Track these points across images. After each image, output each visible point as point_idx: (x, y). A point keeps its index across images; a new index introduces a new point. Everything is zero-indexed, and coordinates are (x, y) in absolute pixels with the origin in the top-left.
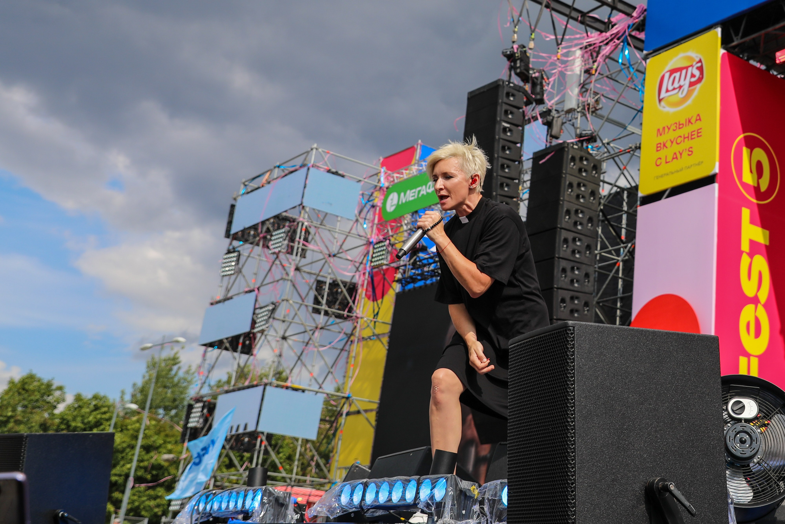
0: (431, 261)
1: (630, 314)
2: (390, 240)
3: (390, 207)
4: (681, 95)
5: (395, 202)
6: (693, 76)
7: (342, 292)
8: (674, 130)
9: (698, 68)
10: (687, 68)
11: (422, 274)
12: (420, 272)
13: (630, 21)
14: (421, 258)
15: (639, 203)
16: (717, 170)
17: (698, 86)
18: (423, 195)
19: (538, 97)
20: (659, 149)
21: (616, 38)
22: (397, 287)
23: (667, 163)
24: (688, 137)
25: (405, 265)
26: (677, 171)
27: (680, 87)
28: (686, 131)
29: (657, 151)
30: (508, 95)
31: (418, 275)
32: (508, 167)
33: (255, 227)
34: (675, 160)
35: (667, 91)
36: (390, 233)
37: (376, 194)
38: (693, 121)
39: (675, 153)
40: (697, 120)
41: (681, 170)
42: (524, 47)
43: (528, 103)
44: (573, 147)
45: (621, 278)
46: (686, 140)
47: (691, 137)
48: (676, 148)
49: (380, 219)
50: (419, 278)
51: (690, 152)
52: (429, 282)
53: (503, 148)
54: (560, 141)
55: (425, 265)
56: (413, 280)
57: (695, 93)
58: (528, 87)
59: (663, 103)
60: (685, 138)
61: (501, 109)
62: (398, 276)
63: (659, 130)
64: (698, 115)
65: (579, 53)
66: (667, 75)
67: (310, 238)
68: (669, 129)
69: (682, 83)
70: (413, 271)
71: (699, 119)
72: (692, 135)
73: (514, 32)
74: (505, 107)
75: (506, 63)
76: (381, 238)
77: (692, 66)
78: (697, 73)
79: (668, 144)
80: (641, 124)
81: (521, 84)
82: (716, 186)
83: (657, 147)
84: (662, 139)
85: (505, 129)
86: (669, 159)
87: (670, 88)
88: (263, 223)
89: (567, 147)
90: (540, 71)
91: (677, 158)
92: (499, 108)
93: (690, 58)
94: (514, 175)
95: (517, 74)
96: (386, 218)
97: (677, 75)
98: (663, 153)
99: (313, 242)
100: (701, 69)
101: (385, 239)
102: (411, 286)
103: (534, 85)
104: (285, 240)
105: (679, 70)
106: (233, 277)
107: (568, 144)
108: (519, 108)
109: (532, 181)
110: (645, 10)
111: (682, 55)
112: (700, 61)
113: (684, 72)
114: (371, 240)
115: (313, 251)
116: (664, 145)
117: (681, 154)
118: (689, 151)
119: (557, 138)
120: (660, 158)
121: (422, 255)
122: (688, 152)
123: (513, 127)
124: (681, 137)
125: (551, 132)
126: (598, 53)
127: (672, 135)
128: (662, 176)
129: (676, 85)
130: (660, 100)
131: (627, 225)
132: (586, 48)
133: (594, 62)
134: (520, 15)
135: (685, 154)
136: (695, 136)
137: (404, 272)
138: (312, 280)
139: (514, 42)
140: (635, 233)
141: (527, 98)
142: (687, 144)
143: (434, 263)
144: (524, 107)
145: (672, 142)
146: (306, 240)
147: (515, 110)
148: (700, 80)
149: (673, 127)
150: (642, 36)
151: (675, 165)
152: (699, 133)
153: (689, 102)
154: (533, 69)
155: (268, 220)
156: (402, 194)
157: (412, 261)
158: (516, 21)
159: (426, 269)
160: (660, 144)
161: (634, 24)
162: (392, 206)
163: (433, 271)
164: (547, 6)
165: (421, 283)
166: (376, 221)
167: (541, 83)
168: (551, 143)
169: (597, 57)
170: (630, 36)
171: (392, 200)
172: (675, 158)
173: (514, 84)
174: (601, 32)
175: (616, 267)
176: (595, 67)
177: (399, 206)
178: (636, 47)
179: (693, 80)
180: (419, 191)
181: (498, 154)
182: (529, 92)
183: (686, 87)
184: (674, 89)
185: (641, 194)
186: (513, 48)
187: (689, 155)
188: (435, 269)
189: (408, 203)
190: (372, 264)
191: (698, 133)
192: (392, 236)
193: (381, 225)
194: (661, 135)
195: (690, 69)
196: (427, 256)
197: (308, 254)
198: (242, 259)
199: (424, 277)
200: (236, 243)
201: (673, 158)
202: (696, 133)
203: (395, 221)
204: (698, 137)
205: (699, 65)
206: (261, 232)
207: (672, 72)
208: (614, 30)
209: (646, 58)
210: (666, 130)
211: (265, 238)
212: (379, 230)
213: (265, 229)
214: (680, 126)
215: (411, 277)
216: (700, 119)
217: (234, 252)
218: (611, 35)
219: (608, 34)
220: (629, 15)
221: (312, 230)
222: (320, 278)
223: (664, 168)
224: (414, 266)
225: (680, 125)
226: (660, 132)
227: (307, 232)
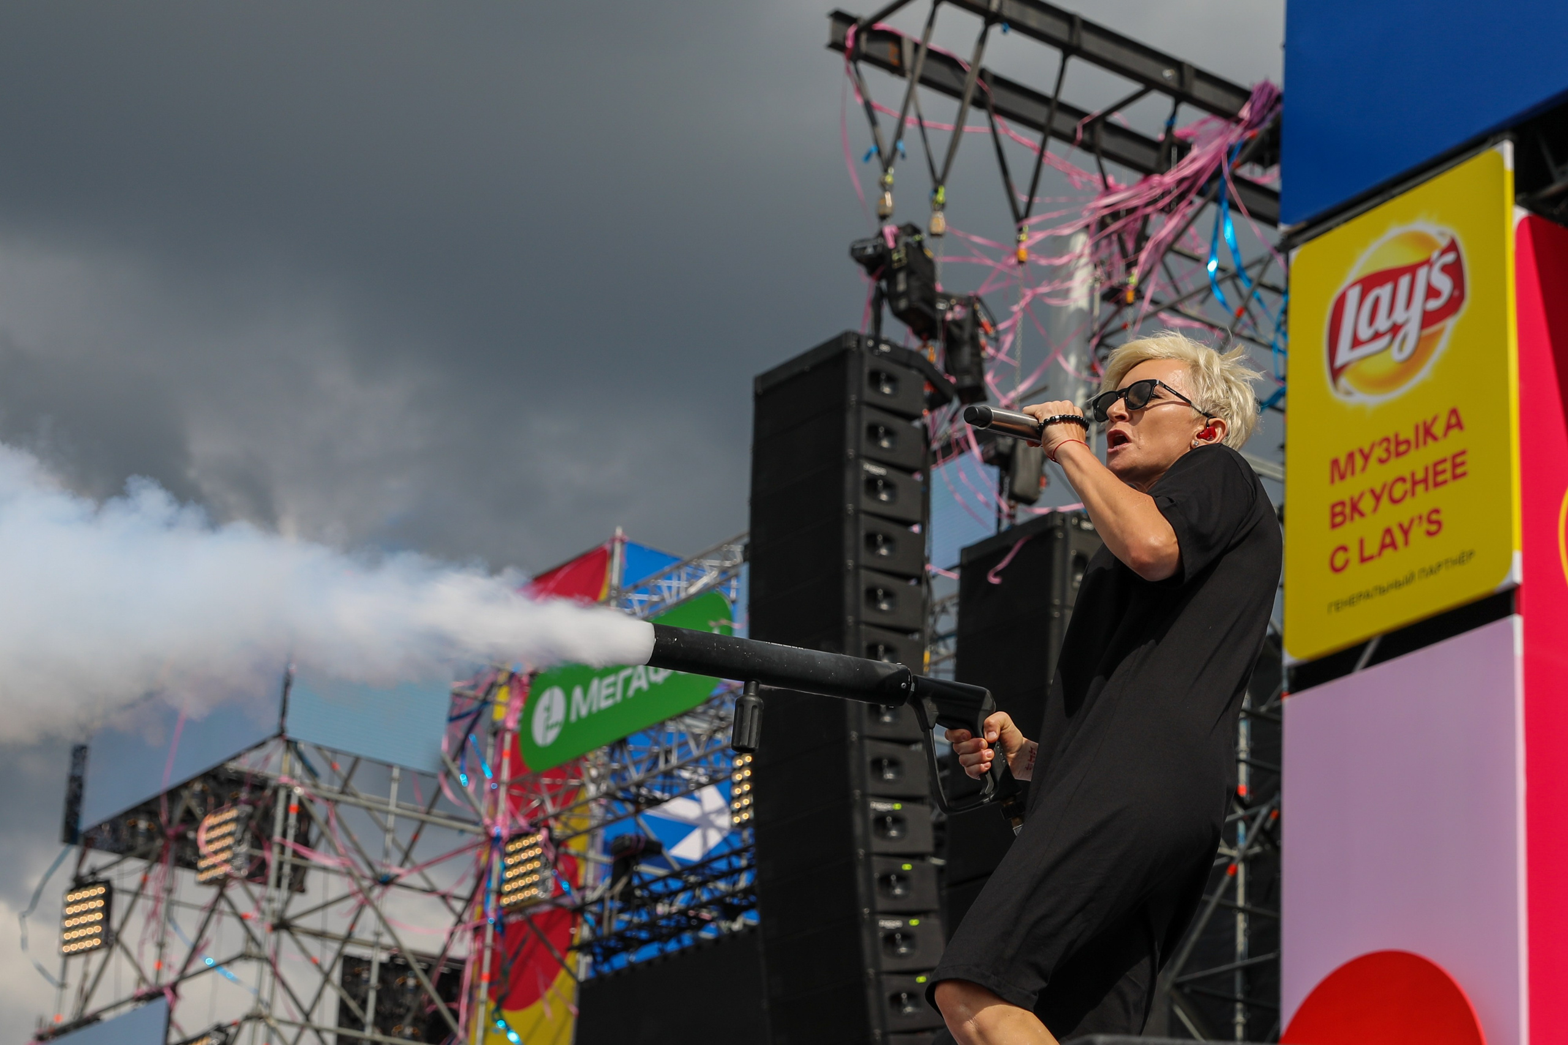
0: (675, 884)
1: (1274, 1013)
2: (550, 830)
3: (543, 734)
4: (1397, 355)
5: (558, 715)
6: (1432, 292)
7: (419, 987)
8: (1382, 461)
9: (1445, 269)
10: (1412, 270)
11: (651, 924)
12: (644, 918)
13: (1235, 135)
14: (647, 878)
15: (1285, 684)
16: (1517, 575)
17: (1450, 324)
18: (639, 690)
19: (968, 381)
20: (1339, 519)
21: (1195, 190)
22: (581, 964)
23: (1363, 560)
24: (1425, 481)
25: (600, 901)
26: (1398, 585)
27: (1395, 329)
28: (1417, 461)
29: (1334, 526)
30: (875, 378)
31: (641, 927)
32: (888, 595)
33: (148, 808)
34: (1388, 552)
35: (1356, 343)
36: (550, 808)
37: (502, 695)
38: (1438, 429)
39: (1388, 531)
40: (1449, 427)
41: (1409, 579)
42: (916, 231)
43: (937, 401)
44: (1078, 527)
45: (1242, 910)
46: (1420, 488)
47: (1433, 478)
48: (1390, 515)
49: (517, 767)
50: (644, 935)
51: (1434, 523)
52: (672, 946)
53: (872, 541)
54: (1040, 510)
55: (657, 898)
56: (626, 941)
57: (1442, 345)
58: (934, 353)
59: (1344, 381)
60: (1415, 483)
61: (855, 425)
62: (583, 932)
63: (1335, 462)
64: (1454, 412)
65: (1081, 243)
66: (1354, 295)
67: (314, 834)
68: (1366, 458)
69: (1399, 316)
70: (625, 917)
71: (1455, 421)
72: (1436, 474)
73: (884, 187)
74: (870, 416)
75: (863, 284)
76: (523, 823)
77: (1428, 262)
78: (1444, 284)
79: (1367, 504)
80: (1283, 447)
81: (914, 343)
82: (1517, 622)
83: (1334, 515)
84: (1346, 490)
85: (872, 483)
86: (1371, 548)
87: (1365, 333)
88: (173, 794)
89: (1063, 528)
90: (969, 302)
91: (1393, 545)
92: (850, 421)
93: (1423, 240)
94: (905, 619)
95: (899, 315)
96: (533, 764)
97: (1384, 292)
98: (1350, 532)
99: (323, 844)
100: (1455, 271)
101: (535, 827)
102: (621, 961)
103: (952, 346)
104: (239, 842)
105: (1390, 276)
106: (97, 958)
107: (1064, 517)
108: (910, 417)
109: (962, 634)
110: (1279, 98)
111: (1395, 230)
112: (1453, 247)
113: (1404, 282)
114: (496, 830)
115: (325, 869)
116: (1355, 508)
117: (1406, 532)
118: (1430, 522)
119: (1030, 501)
120: (1344, 549)
121: (648, 870)
122: (1425, 526)
123: (897, 477)
124: (1402, 479)
125: (1012, 483)
126: (1142, 238)
127: (1376, 475)
128: (1351, 602)
129: (1383, 323)
130: (1336, 373)
131: (1253, 752)
132: (1102, 224)
133: (1130, 266)
134: (899, 134)
135: (1418, 533)
136: (1448, 475)
137: (599, 921)
138: (328, 954)
139: (883, 217)
140: (1278, 773)
141: (932, 383)
142: (1423, 501)
143: (684, 889)
144: (927, 417)
145: (1378, 498)
146: (303, 839)
147: (898, 424)
148: (1454, 304)
149: (1379, 452)
150: (1271, 178)
151: (1392, 566)
152: (1457, 466)
153: (1424, 373)
154: (947, 297)
155: (186, 785)
156: (578, 692)
157: (619, 887)
158: (887, 148)
159: (661, 909)
160: (1342, 504)
161: (1245, 145)
162: (548, 728)
163: (682, 913)
164: (979, 102)
165: (651, 951)
166: (505, 774)
167: (974, 339)
168: (1012, 516)
169: (1139, 249)
170: (1238, 181)
171: (548, 709)
172: (1388, 543)
173: (894, 347)
174: (1147, 172)
175: (1227, 879)
176: (1133, 280)
177: (570, 729)
178: (1255, 215)
179: (1434, 304)
180: (627, 681)
181: (856, 558)
182: (940, 366)
183: (1412, 330)
184: (1377, 336)
185: (1289, 658)
186: (881, 234)
187: (1430, 534)
188: (689, 908)
189: (596, 718)
190: (505, 901)
191: (1455, 466)
192: (556, 817)
193: (521, 786)
194: (1342, 477)
195: (1422, 273)
196: (660, 872)
197: (314, 880)
198: (121, 903)
199: (657, 932)
200: (97, 859)
201: (1383, 546)
202: (1448, 466)
203: (558, 772)
204: (1455, 477)
205: (1450, 258)
206: (170, 821)
207: (1369, 283)
208: (1187, 168)
209: (1286, 246)
210: (1359, 461)
211: (181, 838)
212: (516, 802)
213: (178, 813)
214: (1397, 447)
215: (620, 936)
216: (1459, 425)
217: (94, 884)
218: (1180, 181)
219: (1169, 178)
220: (1229, 116)
221: (318, 810)
222: (352, 950)
223: (1359, 577)
224: (628, 900)
225: (1398, 444)
226: (1339, 470)
227: (305, 816)
